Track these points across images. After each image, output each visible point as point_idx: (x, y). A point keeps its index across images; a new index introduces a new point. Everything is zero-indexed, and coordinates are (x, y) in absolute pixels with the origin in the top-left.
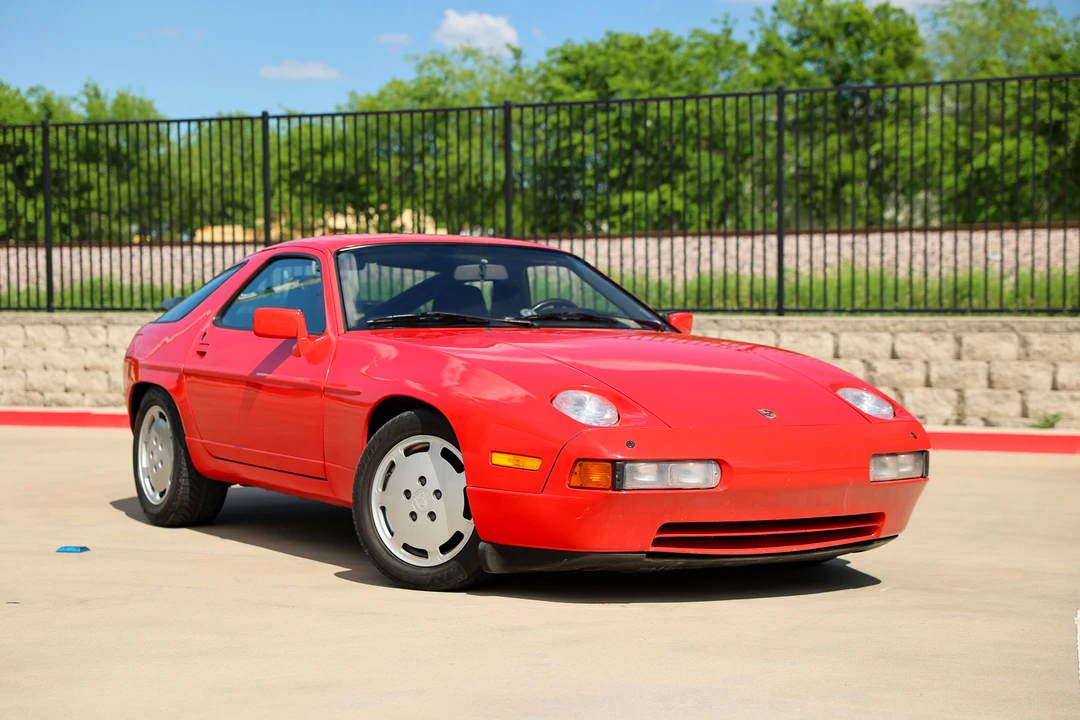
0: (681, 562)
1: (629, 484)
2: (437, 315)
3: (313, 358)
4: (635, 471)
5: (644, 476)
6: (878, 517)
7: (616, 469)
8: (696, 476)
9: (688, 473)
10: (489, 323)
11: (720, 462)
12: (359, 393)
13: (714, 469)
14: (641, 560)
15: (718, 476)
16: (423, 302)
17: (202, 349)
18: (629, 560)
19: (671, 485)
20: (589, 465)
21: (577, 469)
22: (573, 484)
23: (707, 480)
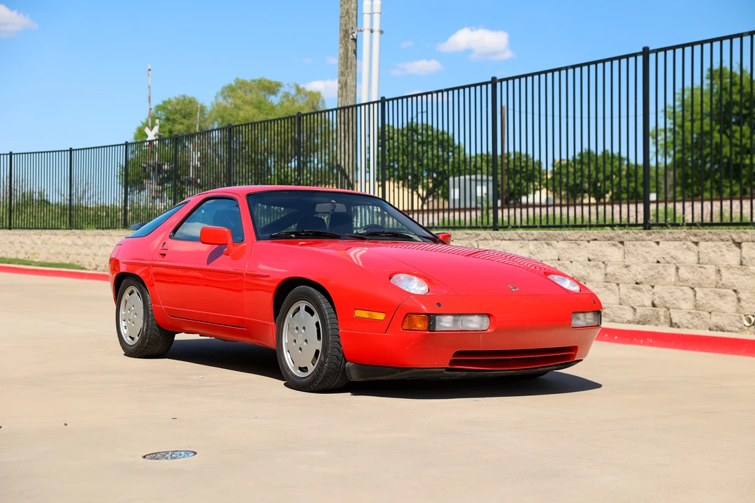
0: (464, 374)
1: (438, 328)
2: (311, 232)
3: (235, 257)
4: (441, 321)
5: (446, 323)
6: (574, 349)
7: (431, 318)
8: (475, 323)
9: (471, 321)
10: (340, 237)
11: (489, 315)
12: (269, 276)
13: (486, 319)
14: (443, 372)
15: (488, 324)
16: (291, 226)
17: (163, 252)
18: (436, 372)
19: (461, 328)
20: (415, 316)
21: (407, 319)
22: (404, 328)
23: (482, 326)
